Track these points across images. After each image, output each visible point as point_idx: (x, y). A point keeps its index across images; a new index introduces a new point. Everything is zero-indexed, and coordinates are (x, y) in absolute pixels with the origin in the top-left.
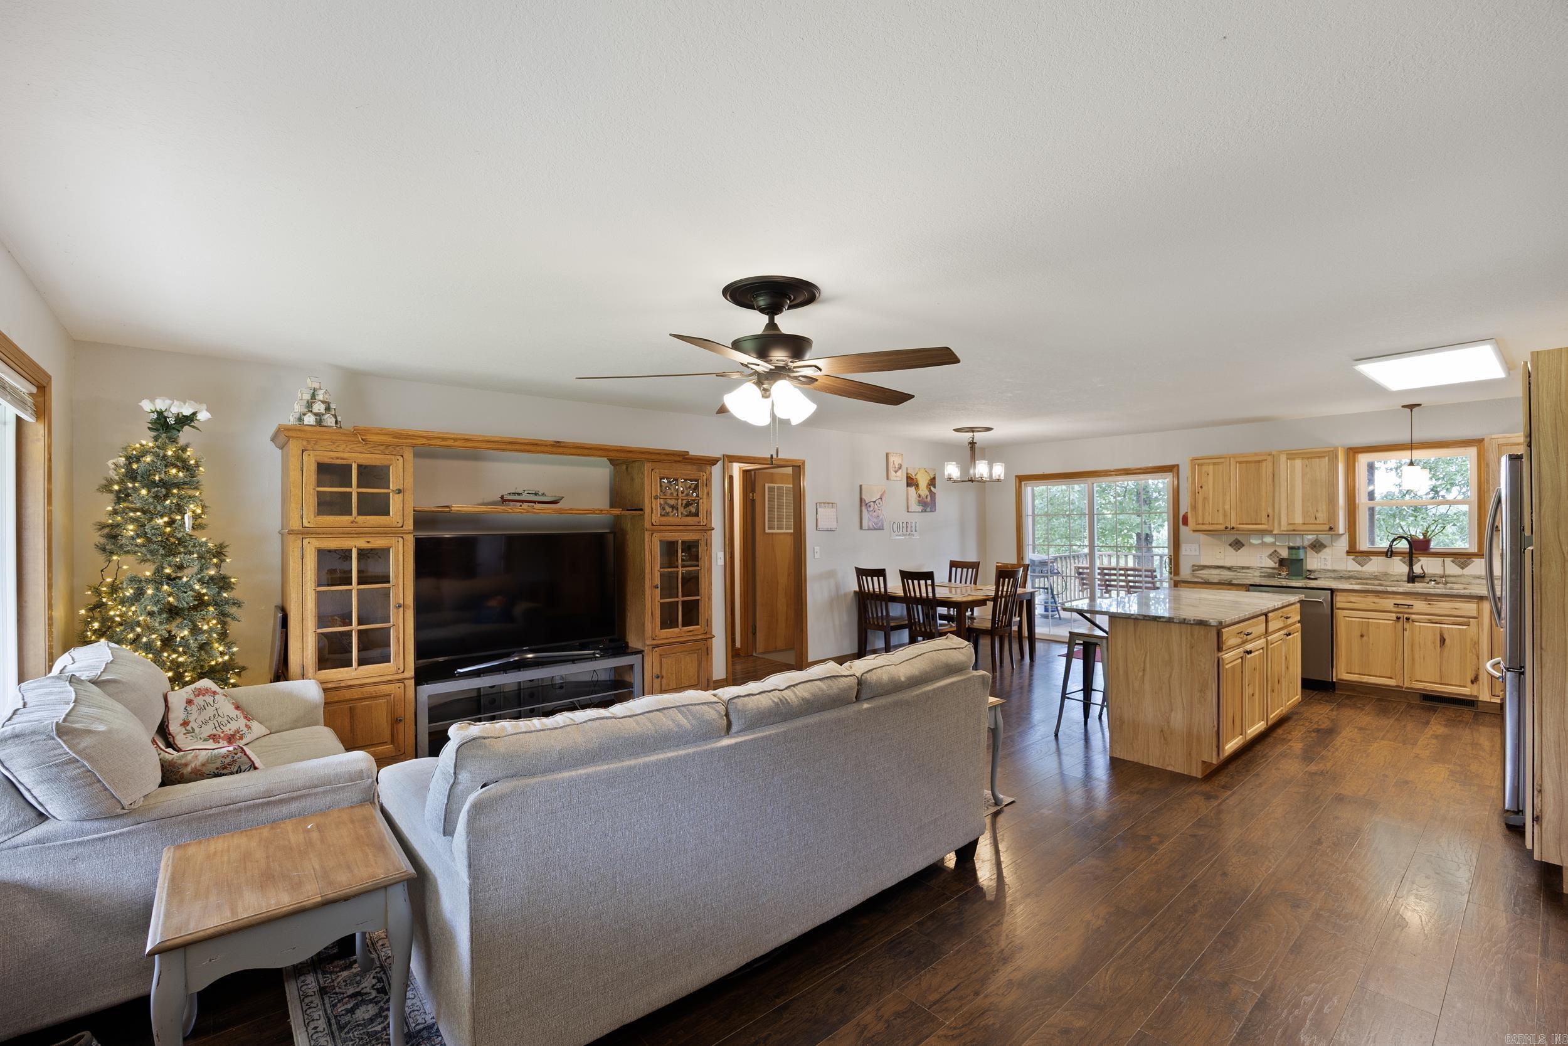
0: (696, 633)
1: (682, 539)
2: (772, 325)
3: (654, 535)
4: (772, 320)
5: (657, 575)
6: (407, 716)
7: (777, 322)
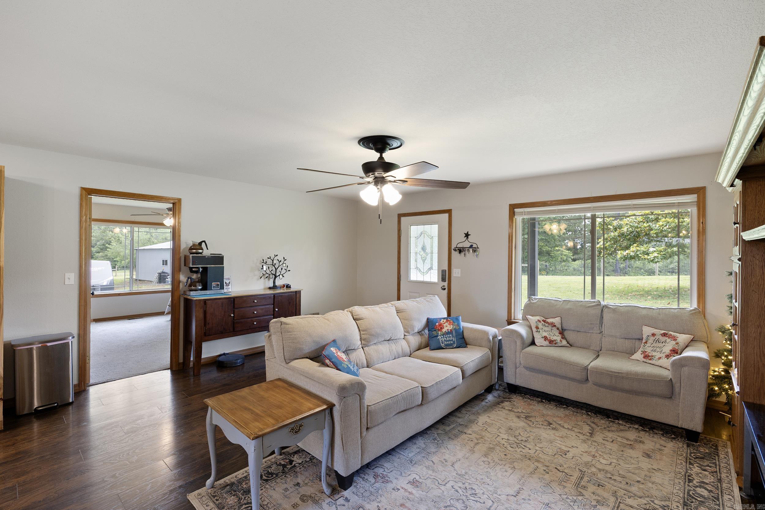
2: (381, 158)
4: (381, 155)
7: (383, 156)
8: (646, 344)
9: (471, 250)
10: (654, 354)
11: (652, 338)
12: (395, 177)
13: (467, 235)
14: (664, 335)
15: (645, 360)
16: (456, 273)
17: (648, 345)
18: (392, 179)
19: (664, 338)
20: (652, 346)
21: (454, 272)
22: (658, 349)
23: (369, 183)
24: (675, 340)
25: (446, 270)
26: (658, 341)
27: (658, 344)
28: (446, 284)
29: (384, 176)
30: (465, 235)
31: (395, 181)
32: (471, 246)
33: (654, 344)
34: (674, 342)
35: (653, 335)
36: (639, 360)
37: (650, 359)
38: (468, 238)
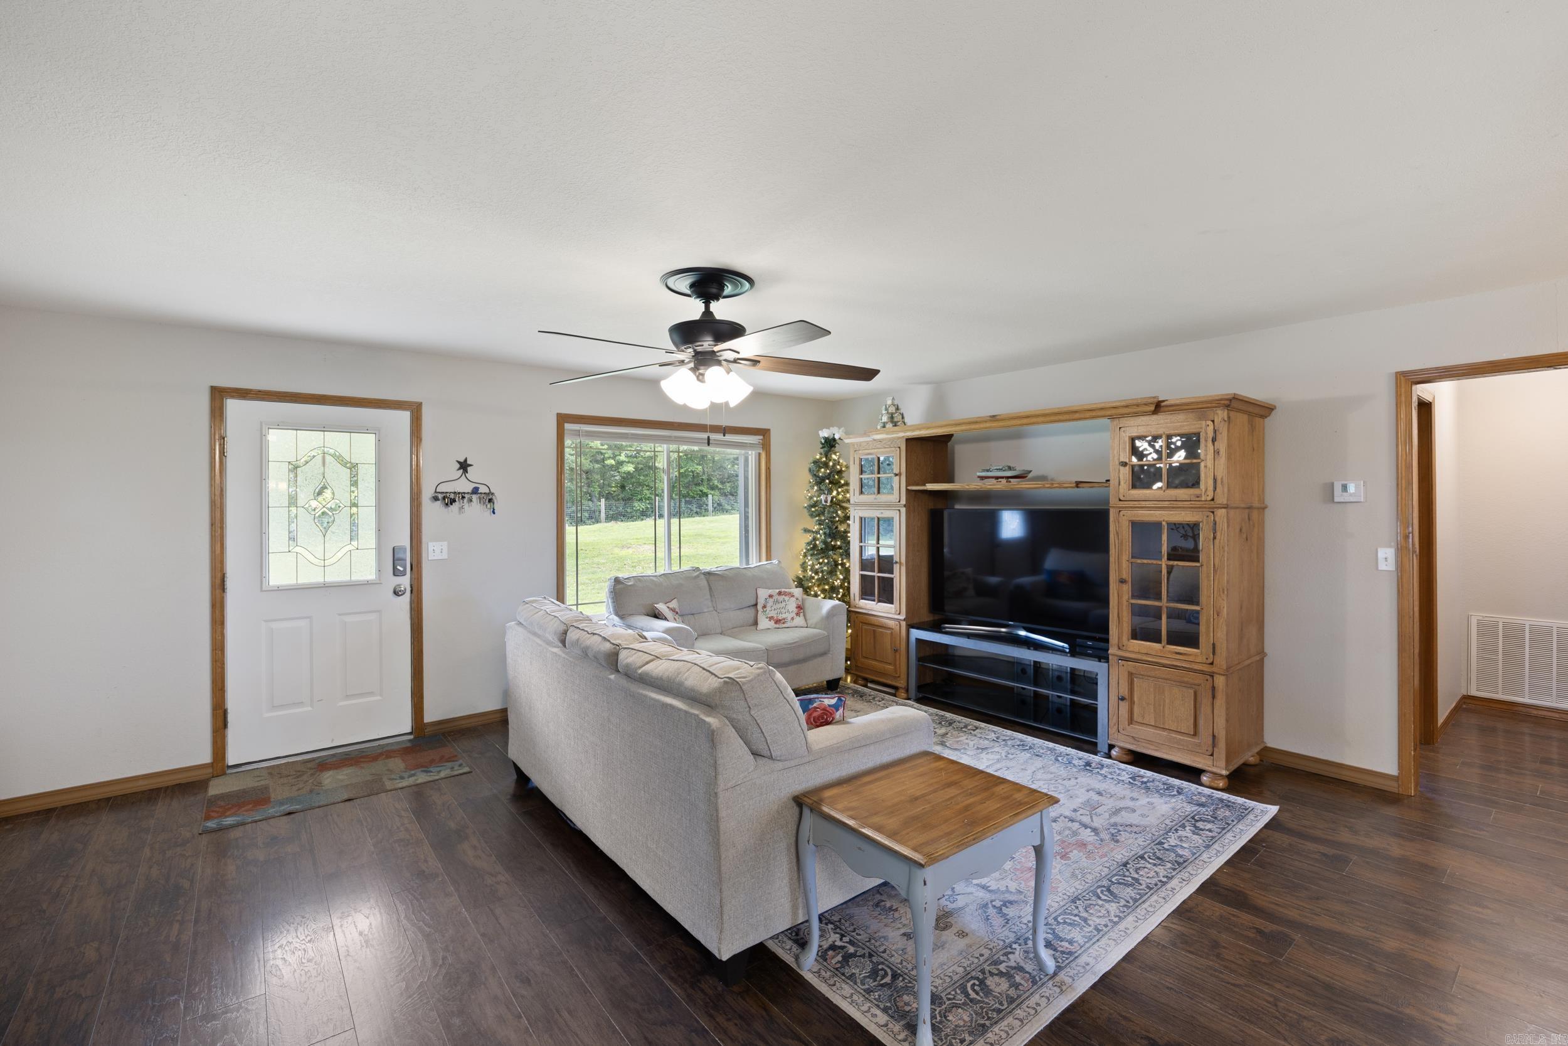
0: (1191, 659)
1: (1166, 519)
2: (707, 312)
3: (1121, 513)
4: (708, 307)
5: (1125, 565)
6: (902, 649)
7: (711, 309)
8: (765, 609)
9: (474, 497)
10: (784, 616)
11: (771, 600)
12: (738, 353)
13: (464, 466)
14: (780, 593)
15: (777, 626)
16: (434, 550)
17: (768, 609)
18: (731, 356)
19: (781, 598)
20: (773, 608)
21: (431, 549)
22: (783, 610)
23: (682, 362)
24: (793, 596)
25: (406, 549)
26: (777, 602)
27: (778, 606)
28: (405, 582)
29: (716, 349)
30: (458, 466)
31: (735, 361)
32: (475, 491)
33: (775, 607)
34: (793, 599)
35: (771, 596)
36: (770, 627)
37: (784, 623)
38: (465, 471)
